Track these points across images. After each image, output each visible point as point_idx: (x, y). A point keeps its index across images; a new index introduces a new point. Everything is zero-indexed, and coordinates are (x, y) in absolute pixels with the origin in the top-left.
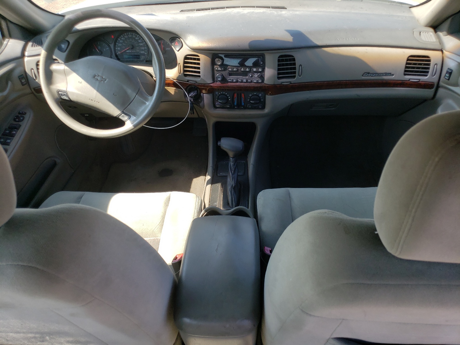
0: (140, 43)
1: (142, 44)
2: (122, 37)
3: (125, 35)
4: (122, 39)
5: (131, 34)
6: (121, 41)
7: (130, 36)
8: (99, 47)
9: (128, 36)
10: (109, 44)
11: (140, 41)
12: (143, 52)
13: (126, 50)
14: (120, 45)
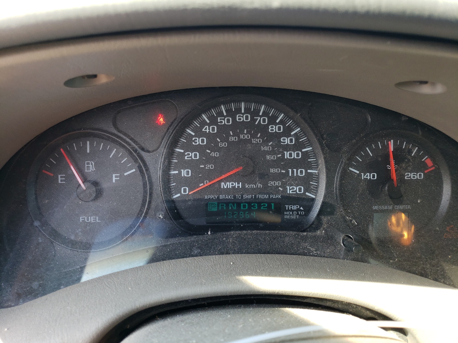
0: (287, 148)
1: (294, 155)
2: (204, 123)
3: (220, 114)
4: (207, 129)
5: (247, 110)
6: (198, 141)
7: (241, 118)
8: (90, 167)
9: (234, 119)
10: (143, 154)
11: (286, 141)
12: (296, 189)
13: (220, 182)
14: (192, 156)
